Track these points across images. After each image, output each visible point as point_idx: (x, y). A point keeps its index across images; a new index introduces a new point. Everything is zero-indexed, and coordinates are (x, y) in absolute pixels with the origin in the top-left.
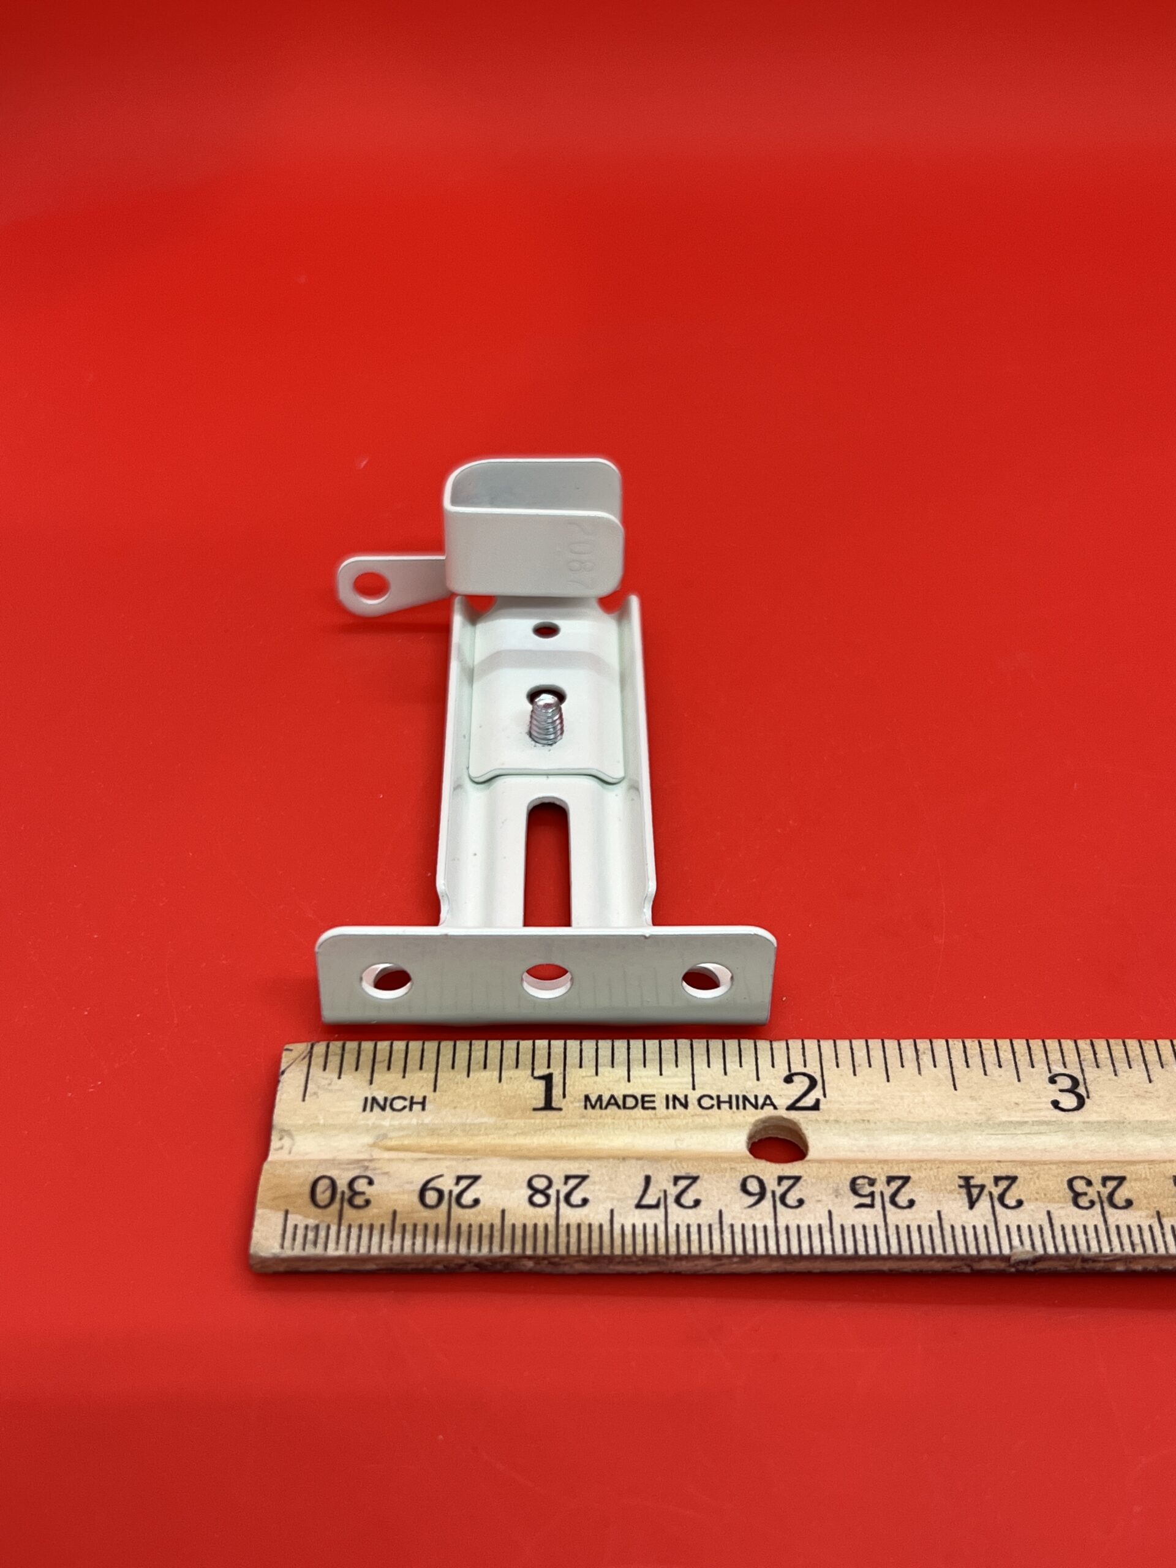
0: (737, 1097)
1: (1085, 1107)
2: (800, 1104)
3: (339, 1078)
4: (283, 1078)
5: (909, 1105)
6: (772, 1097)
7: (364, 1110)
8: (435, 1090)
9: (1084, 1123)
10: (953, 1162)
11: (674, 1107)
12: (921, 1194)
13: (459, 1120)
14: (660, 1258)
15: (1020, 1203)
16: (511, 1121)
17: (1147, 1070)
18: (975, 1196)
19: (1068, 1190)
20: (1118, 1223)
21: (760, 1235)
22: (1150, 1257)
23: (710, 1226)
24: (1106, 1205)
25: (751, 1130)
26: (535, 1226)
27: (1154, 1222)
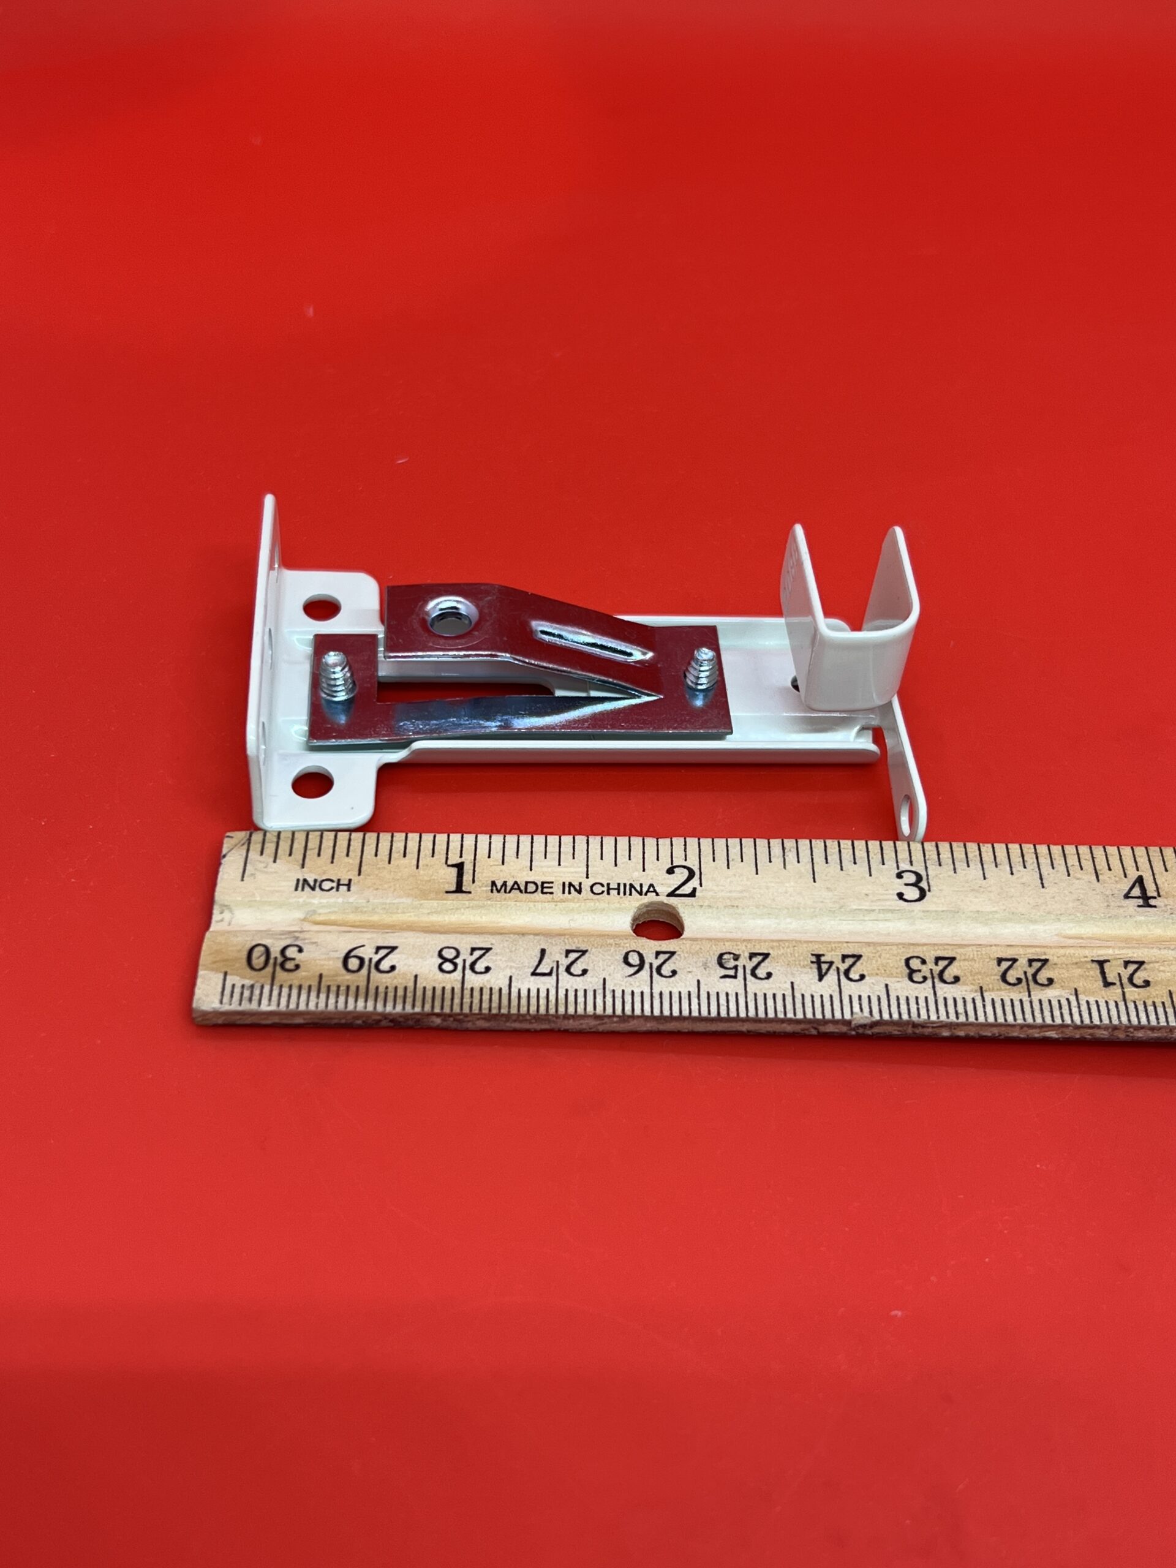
0: (625, 885)
1: (926, 898)
2: (677, 892)
3: (275, 861)
4: (223, 861)
5: (773, 894)
6: (655, 885)
7: (296, 889)
8: (359, 874)
9: (923, 911)
10: (807, 942)
11: (570, 893)
12: (778, 968)
13: (381, 901)
14: (550, 1017)
15: (862, 977)
16: (426, 901)
17: (983, 869)
18: (824, 971)
19: (905, 968)
20: (945, 995)
21: (637, 999)
22: (971, 1024)
23: (595, 991)
24: (936, 980)
25: (636, 913)
26: (444, 988)
27: (978, 995)
